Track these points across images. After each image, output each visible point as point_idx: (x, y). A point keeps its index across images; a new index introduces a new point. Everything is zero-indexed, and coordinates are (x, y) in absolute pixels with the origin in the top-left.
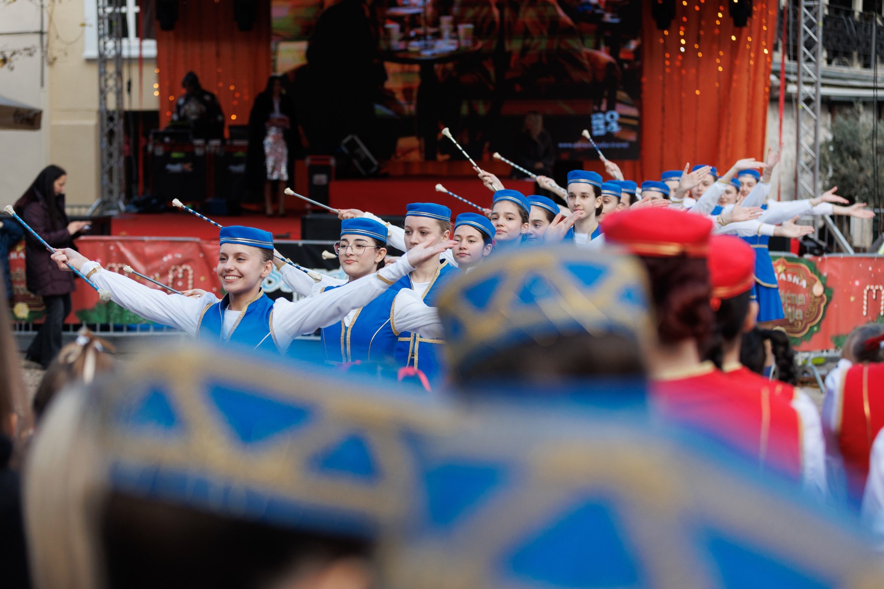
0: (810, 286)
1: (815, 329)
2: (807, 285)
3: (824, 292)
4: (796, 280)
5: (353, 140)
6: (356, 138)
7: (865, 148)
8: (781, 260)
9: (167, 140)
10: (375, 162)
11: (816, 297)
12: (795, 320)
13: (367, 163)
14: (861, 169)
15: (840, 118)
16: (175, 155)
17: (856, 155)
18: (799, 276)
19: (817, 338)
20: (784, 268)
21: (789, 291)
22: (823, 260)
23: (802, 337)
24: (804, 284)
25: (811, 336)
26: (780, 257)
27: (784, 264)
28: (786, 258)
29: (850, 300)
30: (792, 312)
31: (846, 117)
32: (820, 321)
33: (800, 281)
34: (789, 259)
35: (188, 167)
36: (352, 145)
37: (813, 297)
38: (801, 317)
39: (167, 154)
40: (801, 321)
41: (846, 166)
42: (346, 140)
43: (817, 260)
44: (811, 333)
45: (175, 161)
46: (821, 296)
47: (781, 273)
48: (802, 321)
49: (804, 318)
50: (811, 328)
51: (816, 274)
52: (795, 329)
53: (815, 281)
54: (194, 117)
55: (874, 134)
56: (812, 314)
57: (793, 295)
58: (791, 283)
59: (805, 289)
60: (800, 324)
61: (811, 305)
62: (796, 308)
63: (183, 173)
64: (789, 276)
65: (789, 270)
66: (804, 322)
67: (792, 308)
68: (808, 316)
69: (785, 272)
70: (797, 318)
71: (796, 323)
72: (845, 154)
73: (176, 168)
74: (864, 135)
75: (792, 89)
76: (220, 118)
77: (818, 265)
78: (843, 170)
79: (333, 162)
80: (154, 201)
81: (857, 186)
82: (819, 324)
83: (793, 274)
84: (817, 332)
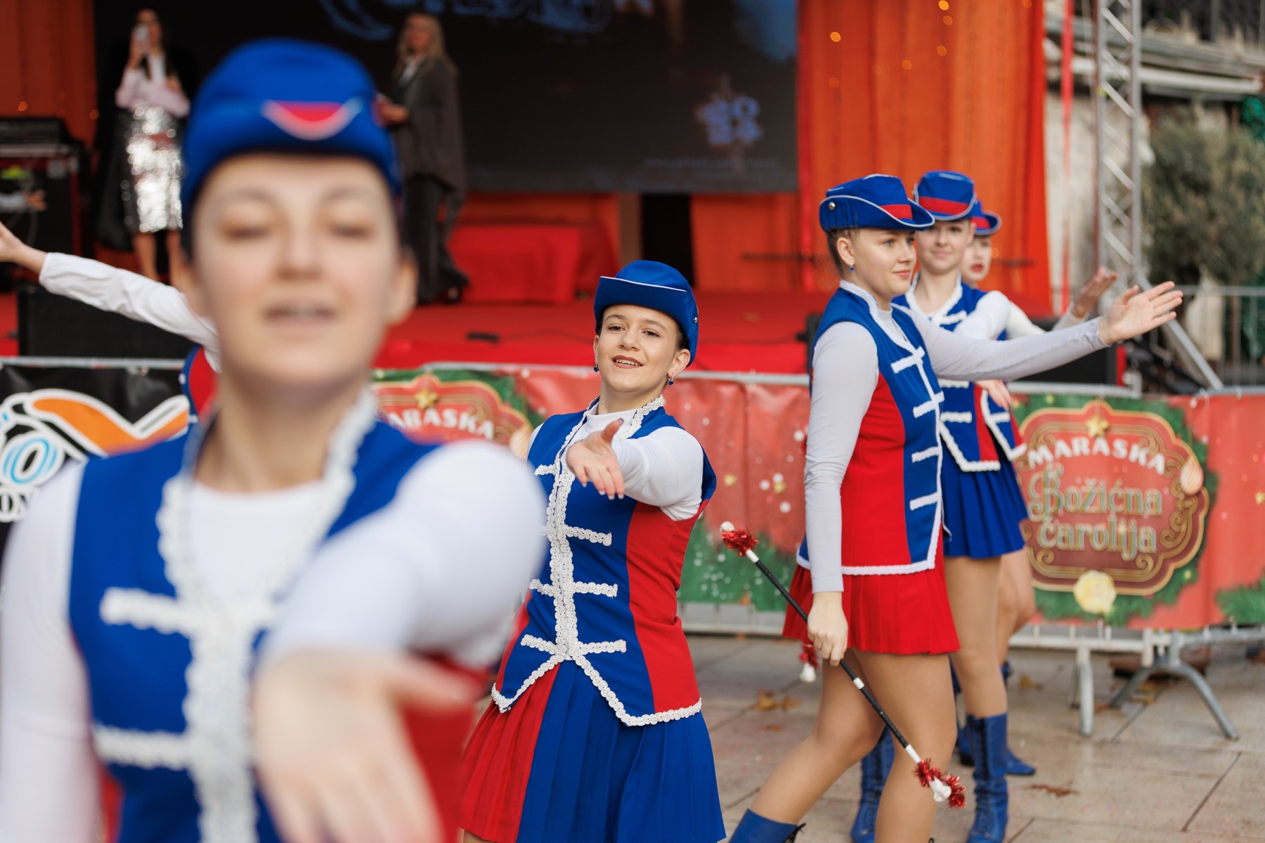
0: (1173, 470)
1: (1187, 575)
2: (1167, 468)
3: (1204, 484)
4: (1138, 454)
7: (1217, 176)
8: (1097, 403)
11: (1188, 497)
12: (1139, 553)
14: (1212, 216)
15: (1168, 124)
17: (1202, 188)
18: (1146, 445)
19: (1191, 598)
20: (1104, 424)
21: (1119, 483)
22: (1201, 403)
23: (1155, 594)
24: (1159, 463)
25: (1178, 593)
26: (1094, 397)
27: (1105, 415)
28: (1108, 399)
29: (1254, 500)
30: (1128, 535)
31: (1179, 120)
32: (1198, 556)
33: (1149, 458)
34: (1117, 403)
37: (1181, 497)
38: (1153, 548)
40: (1151, 554)
41: (1184, 208)
43: (1187, 404)
44: (1177, 585)
46: (1198, 494)
47: (1096, 436)
48: (1155, 557)
49: (1161, 549)
50: (1178, 571)
51: (1185, 439)
52: (1138, 576)
53: (1186, 456)
55: (1232, 153)
56: (1180, 539)
57: (1131, 492)
58: (1126, 461)
59: (1163, 477)
60: (1150, 562)
61: (1176, 515)
62: (1139, 526)
64: (1120, 446)
65: (1117, 430)
66: (1161, 558)
67: (1128, 524)
68: (1168, 545)
69: (1108, 434)
70: (1143, 548)
71: (1139, 562)
72: (1181, 188)
74: (1215, 153)
75: (1081, 66)
77: (1190, 416)
78: (1179, 216)
81: (1205, 247)
82: (1194, 564)
83: (1131, 441)
84: (1191, 582)
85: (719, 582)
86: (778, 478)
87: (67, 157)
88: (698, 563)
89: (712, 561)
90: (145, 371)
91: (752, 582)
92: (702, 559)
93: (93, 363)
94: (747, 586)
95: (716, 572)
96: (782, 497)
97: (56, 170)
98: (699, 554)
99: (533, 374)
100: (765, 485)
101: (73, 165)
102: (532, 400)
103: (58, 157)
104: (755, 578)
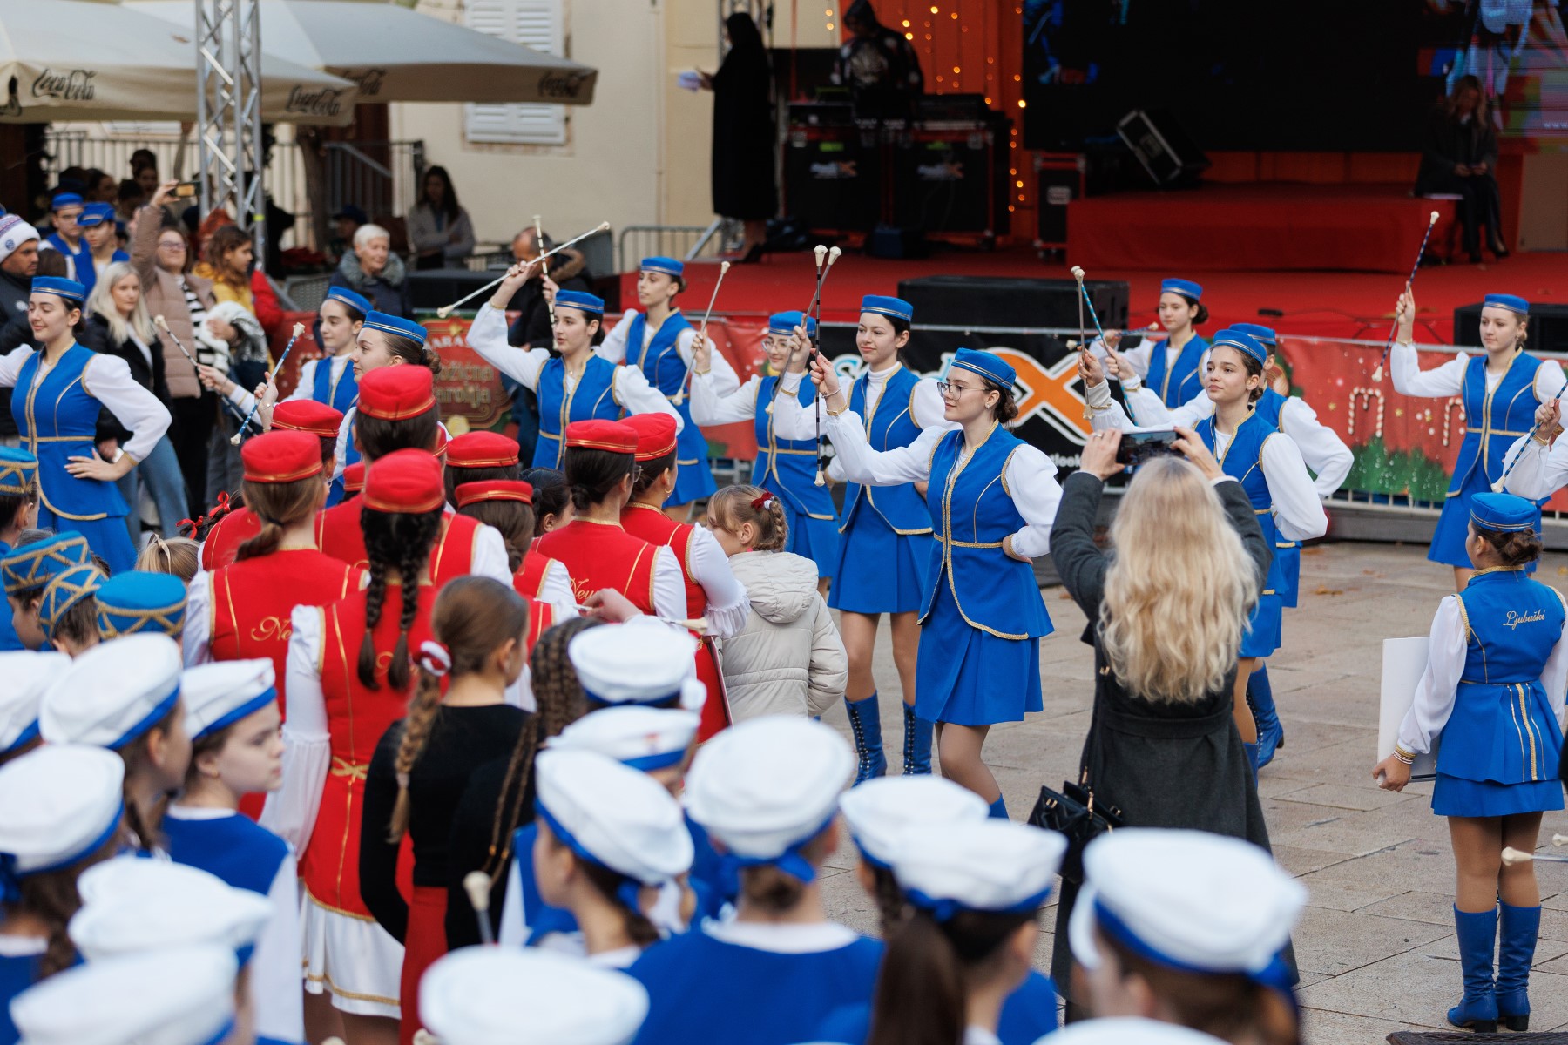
5: (1138, 120)
6: (1143, 116)
9: (813, 119)
10: (1178, 162)
13: (1162, 162)
16: (826, 147)
35: (848, 168)
36: (1137, 130)
39: (813, 145)
42: (1124, 122)
45: (826, 158)
54: (868, 80)
63: (840, 180)
73: (828, 170)
76: (914, 78)
79: (1081, 164)
80: (788, 230)
85: (1390, 478)
86: (1428, 412)
87: (984, 130)
88: (1377, 466)
89: (1387, 465)
90: (1056, 336)
91: (1410, 480)
92: (1380, 463)
93: (1025, 331)
94: (1407, 482)
95: (1388, 472)
96: (1430, 425)
97: (975, 142)
98: (1378, 460)
99: (1286, 341)
100: (1419, 417)
101: (990, 137)
102: (1286, 358)
103: (978, 130)
104: (1413, 477)
